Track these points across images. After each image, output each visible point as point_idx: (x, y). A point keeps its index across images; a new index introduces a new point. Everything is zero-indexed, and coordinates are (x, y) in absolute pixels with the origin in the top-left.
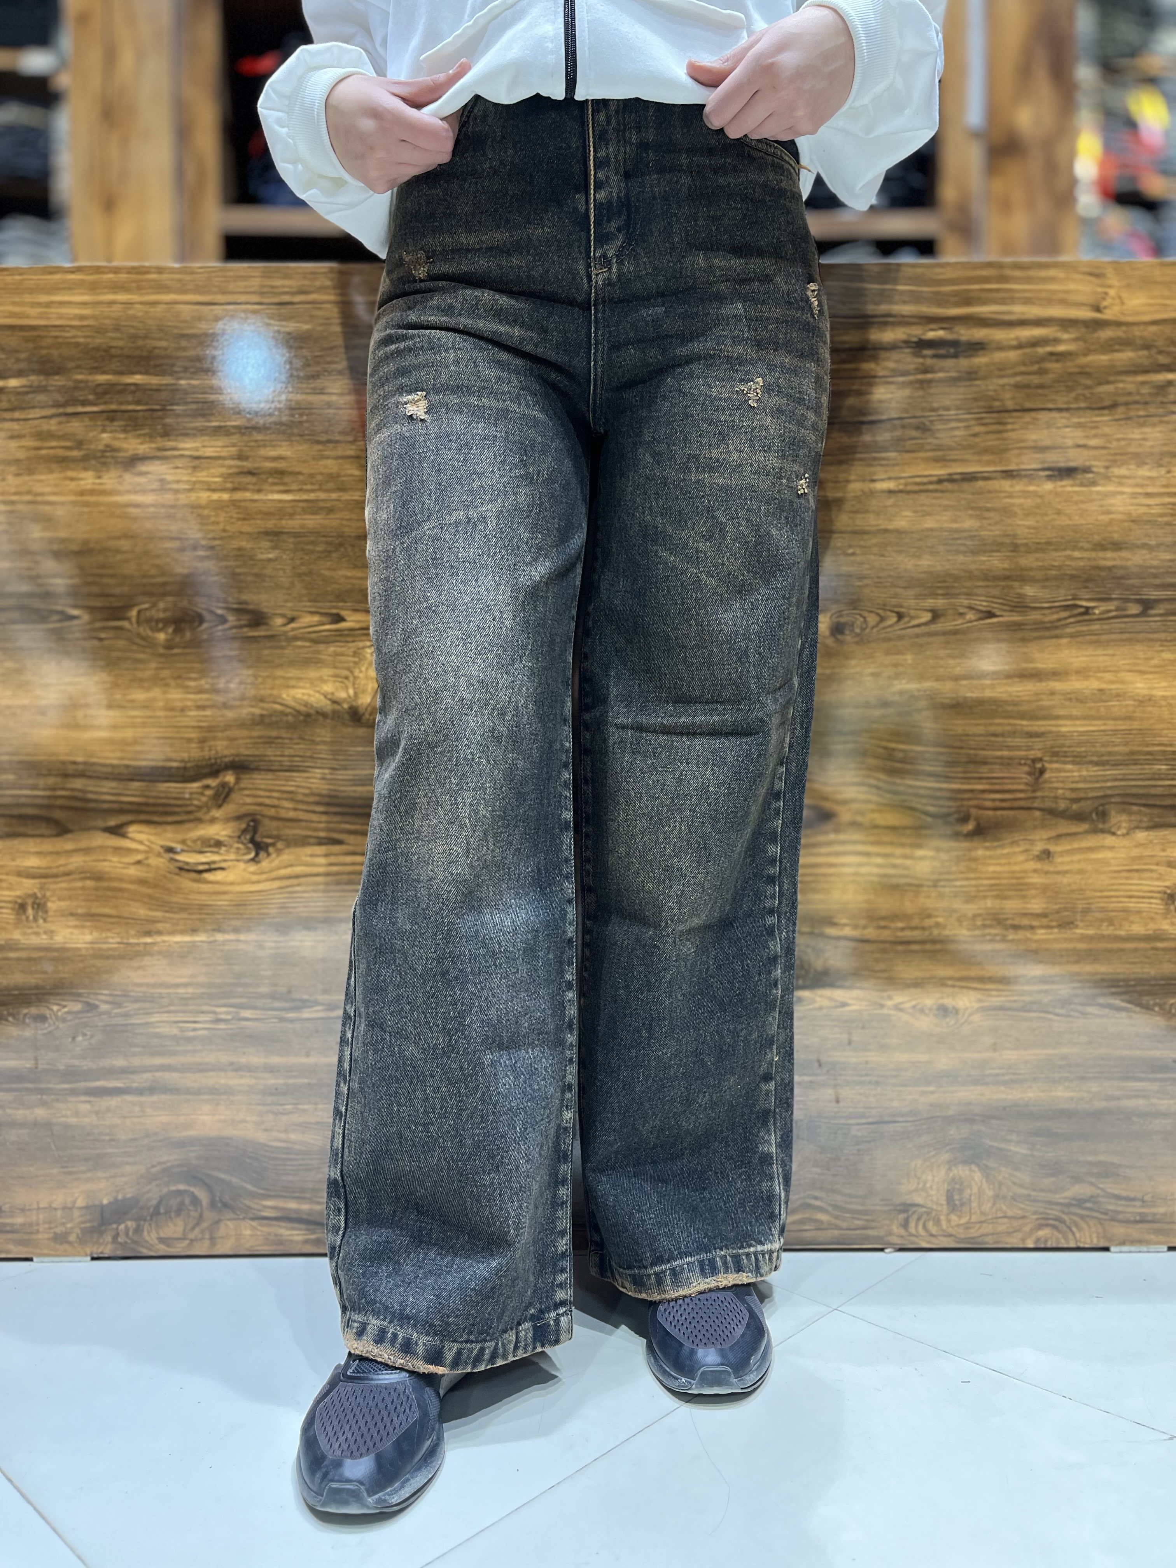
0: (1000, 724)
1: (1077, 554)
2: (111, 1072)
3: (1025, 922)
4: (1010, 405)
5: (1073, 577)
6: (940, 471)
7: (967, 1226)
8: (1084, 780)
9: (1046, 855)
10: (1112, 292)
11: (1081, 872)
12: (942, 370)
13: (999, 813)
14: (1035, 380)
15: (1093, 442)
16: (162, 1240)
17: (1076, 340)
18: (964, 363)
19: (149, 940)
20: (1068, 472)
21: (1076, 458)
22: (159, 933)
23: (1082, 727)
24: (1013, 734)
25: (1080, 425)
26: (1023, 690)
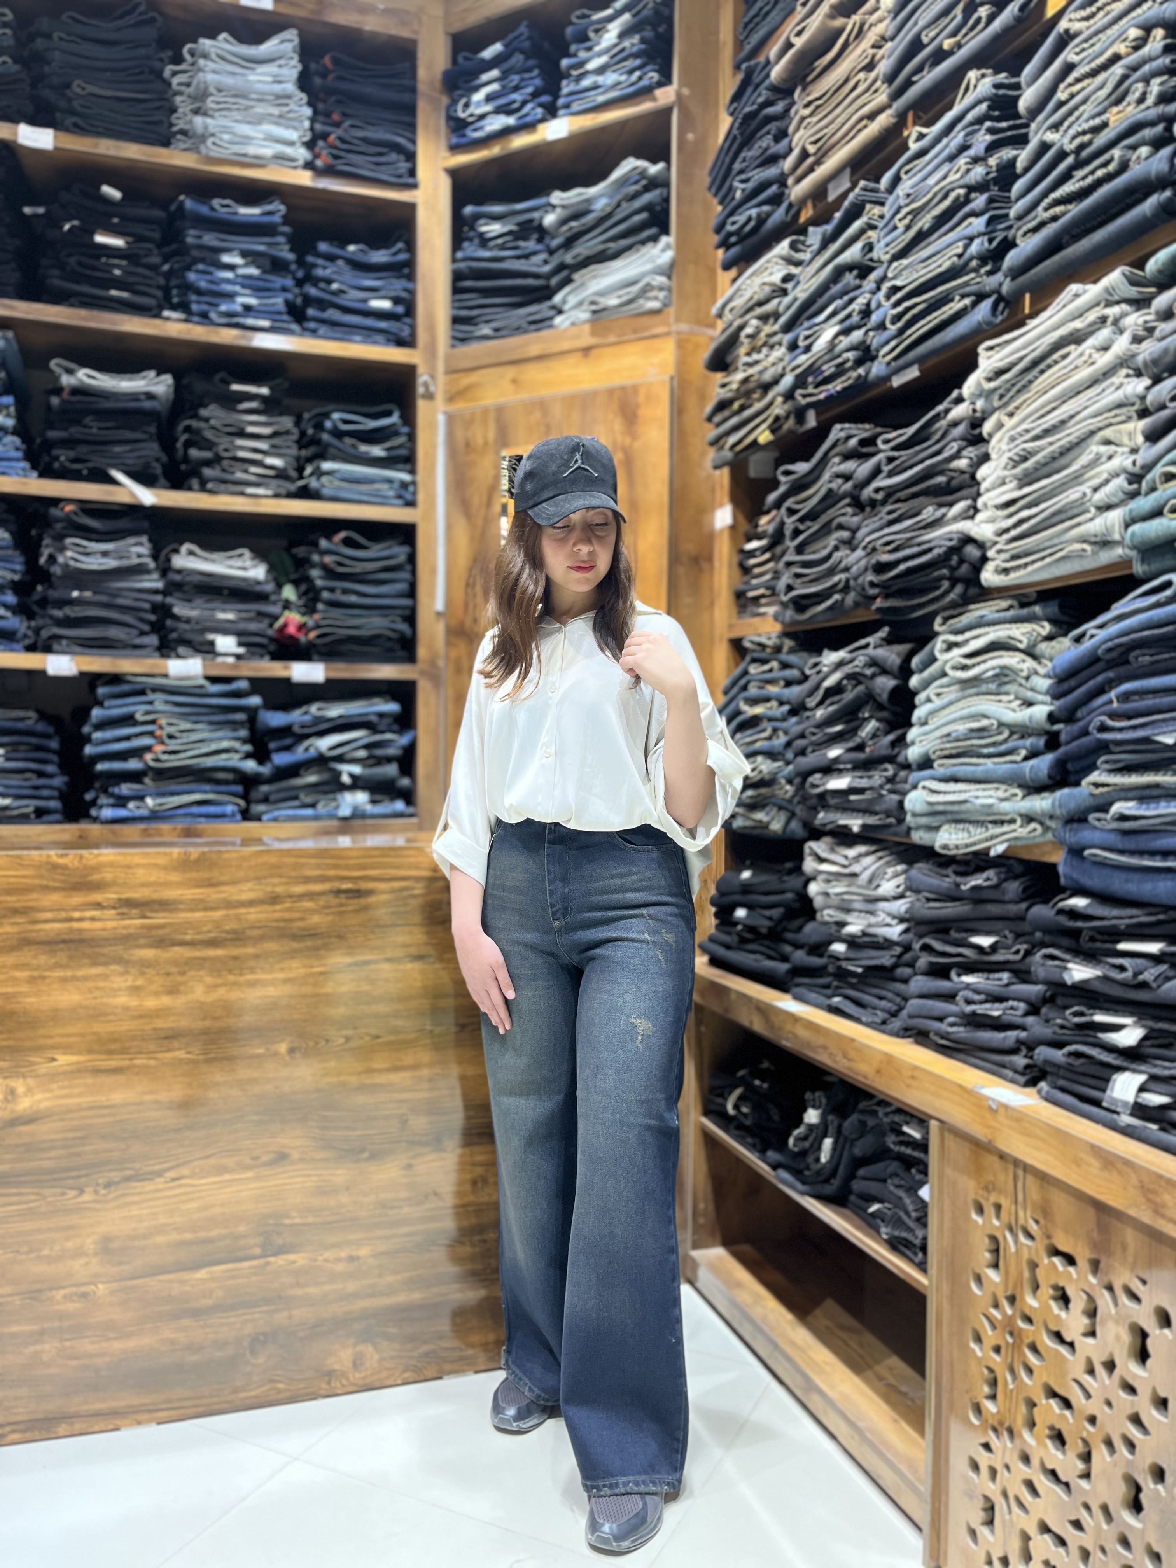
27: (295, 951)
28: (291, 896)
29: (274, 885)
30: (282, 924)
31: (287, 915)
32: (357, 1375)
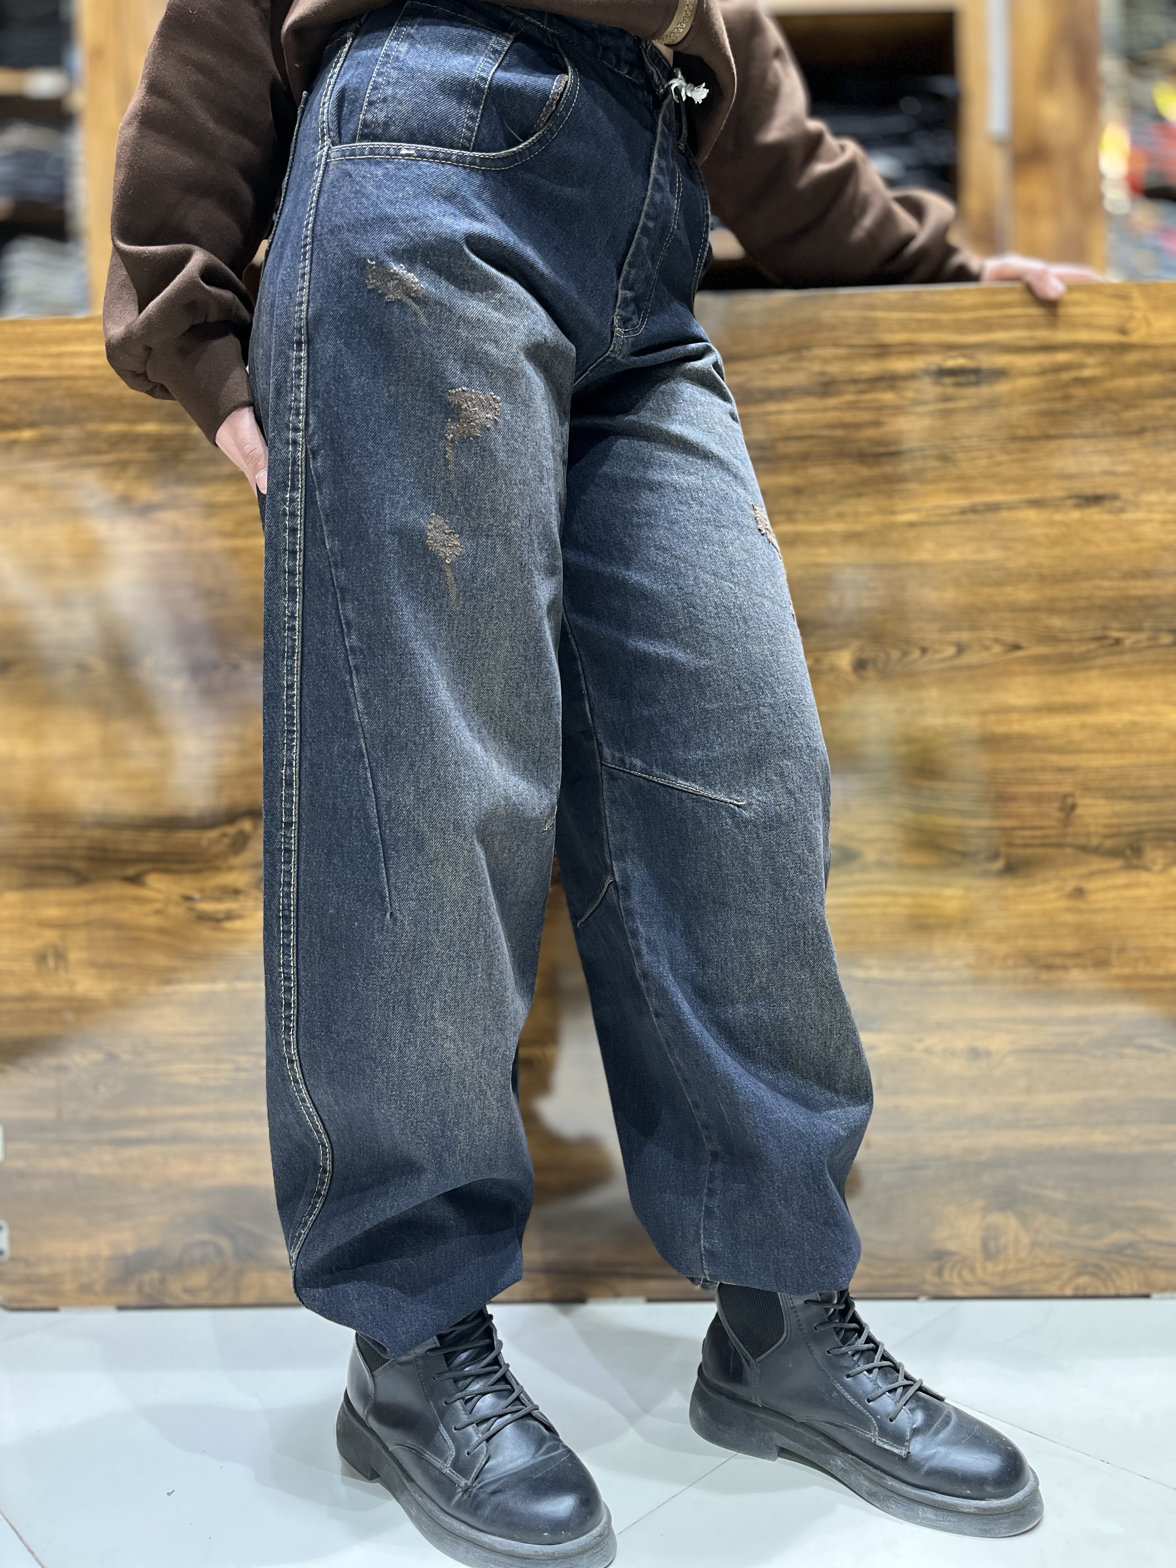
0: (1028, 759)
1: (1106, 584)
2: (133, 1122)
3: (1058, 961)
4: (1034, 432)
5: (1102, 608)
6: (962, 502)
7: (1004, 1274)
8: (1117, 815)
9: (1079, 893)
10: (1138, 315)
11: (1116, 910)
12: (963, 398)
13: (1029, 851)
14: (1060, 406)
15: (1122, 468)
16: (187, 1291)
17: (1102, 364)
18: (986, 391)
19: (168, 989)
20: (1095, 500)
21: (1103, 486)
22: (179, 981)
23: (1113, 761)
24: (1043, 769)
25: (1108, 452)
26: (1051, 724)
27: (866, 483)
28: (855, 381)
29: (826, 361)
30: (839, 433)
31: (848, 417)
32: (990, 1266)
